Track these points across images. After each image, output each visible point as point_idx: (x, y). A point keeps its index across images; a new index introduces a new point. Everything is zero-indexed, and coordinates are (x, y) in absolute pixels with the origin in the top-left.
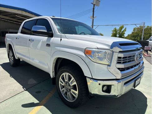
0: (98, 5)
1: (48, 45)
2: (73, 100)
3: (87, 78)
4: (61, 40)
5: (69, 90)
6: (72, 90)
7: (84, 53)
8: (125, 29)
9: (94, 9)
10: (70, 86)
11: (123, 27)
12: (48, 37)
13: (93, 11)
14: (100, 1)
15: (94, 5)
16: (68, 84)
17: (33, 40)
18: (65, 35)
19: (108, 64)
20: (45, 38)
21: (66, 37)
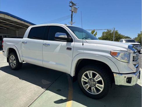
0: (75, 12)
1: (69, 49)
2: (98, 92)
3: (114, 74)
4: (83, 44)
5: (93, 85)
6: (97, 84)
7: (110, 54)
8: (96, 33)
9: (72, 15)
10: (95, 81)
11: (94, 31)
12: (67, 42)
13: (72, 17)
14: (77, 9)
15: (72, 12)
16: (92, 80)
17: (49, 45)
18: (86, 40)
19: (127, 62)
20: (65, 43)
21: (87, 42)
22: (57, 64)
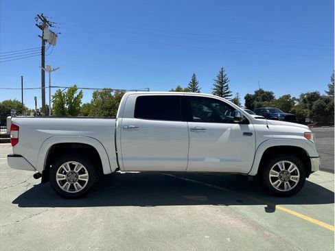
0: (53, 42)
1: (248, 134)
2: (291, 187)
7: (305, 137)
9: (43, 49)
11: (76, 89)
13: (43, 55)
15: (44, 41)
22: (222, 160)
